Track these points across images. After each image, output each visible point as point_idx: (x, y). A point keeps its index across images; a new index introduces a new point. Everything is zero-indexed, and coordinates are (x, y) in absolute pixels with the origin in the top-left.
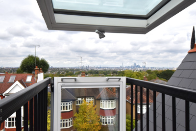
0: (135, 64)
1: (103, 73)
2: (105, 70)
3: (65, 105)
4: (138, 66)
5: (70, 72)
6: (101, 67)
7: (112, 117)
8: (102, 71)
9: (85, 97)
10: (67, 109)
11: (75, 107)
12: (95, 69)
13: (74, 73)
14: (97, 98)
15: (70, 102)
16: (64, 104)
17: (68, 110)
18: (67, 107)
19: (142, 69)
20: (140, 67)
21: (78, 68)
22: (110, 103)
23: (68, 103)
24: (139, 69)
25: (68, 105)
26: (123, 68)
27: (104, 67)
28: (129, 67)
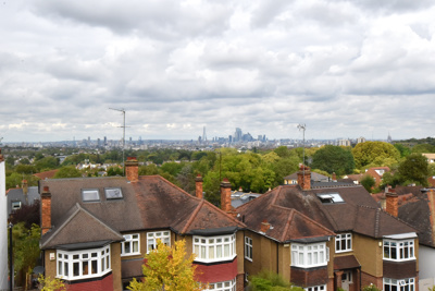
0: (239, 132)
1: (151, 158)
2: (155, 149)
3: (90, 259)
4: (248, 138)
5: (48, 157)
6: (141, 142)
7: (227, 285)
8: (145, 152)
9: (143, 231)
10: (95, 271)
11: (119, 263)
12: (127, 148)
13: (62, 161)
14: (183, 232)
15: (105, 249)
16: (85, 256)
17: (100, 274)
18: (94, 263)
19: (258, 144)
20: (252, 139)
21: (71, 145)
22: (215, 244)
23: (99, 252)
24: (250, 145)
25: (99, 259)
26: (206, 144)
27: (151, 142)
28: (222, 140)
